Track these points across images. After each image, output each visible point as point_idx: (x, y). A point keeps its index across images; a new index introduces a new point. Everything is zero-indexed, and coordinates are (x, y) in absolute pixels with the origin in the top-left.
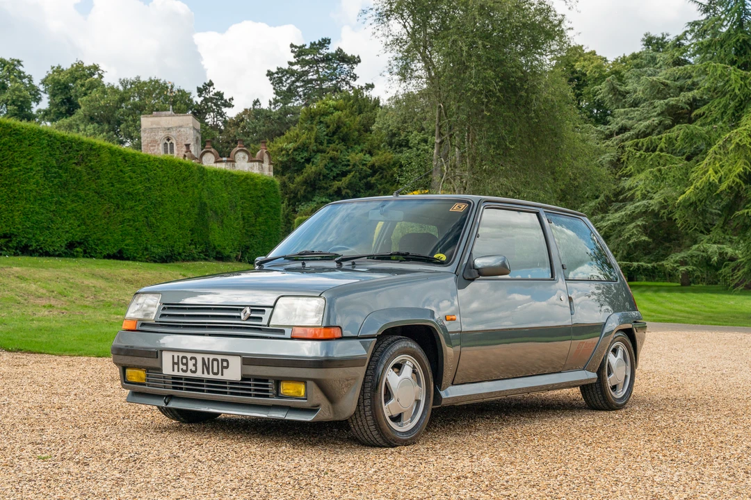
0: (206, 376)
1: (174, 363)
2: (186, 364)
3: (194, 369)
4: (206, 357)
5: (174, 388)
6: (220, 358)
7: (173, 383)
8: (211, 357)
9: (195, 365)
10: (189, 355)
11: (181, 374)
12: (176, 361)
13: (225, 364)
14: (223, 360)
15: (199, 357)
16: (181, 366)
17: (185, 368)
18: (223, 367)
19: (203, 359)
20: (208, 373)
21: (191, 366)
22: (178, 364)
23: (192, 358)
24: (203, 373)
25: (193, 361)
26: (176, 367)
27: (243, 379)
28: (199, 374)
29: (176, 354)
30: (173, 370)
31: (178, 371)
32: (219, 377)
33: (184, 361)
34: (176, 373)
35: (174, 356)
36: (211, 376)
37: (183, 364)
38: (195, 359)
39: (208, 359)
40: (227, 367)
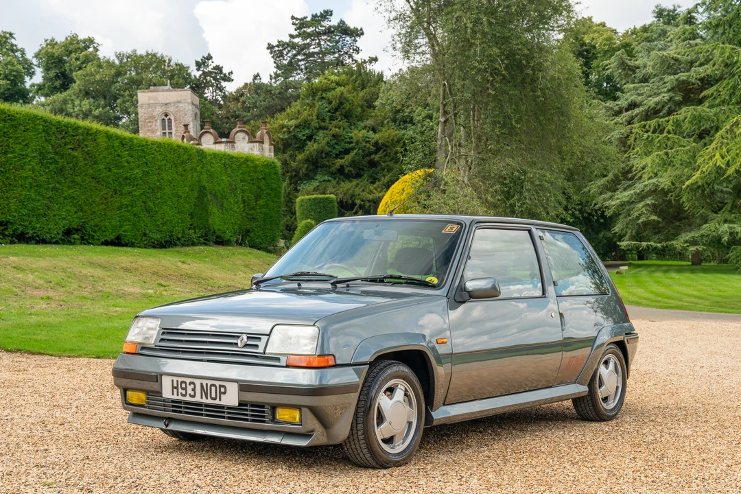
0: (204, 400)
1: (173, 387)
2: (185, 389)
3: (192, 393)
4: (204, 382)
5: (174, 411)
6: (218, 383)
7: (173, 406)
8: (210, 382)
9: (194, 390)
10: (188, 380)
11: (180, 398)
12: (175, 385)
13: (223, 390)
14: (220, 386)
15: (198, 382)
16: (180, 391)
17: (184, 392)
18: (221, 393)
19: (202, 384)
20: (207, 398)
21: (190, 388)
22: (177, 388)
23: (190, 383)
24: (202, 398)
25: (192, 386)
26: (175, 391)
27: (240, 404)
28: (198, 399)
29: (175, 379)
30: (173, 394)
31: (178, 395)
32: (217, 402)
33: (183, 385)
34: (175, 397)
35: (173, 381)
36: (210, 401)
37: (183, 389)
38: (193, 383)
39: (207, 384)
40: (225, 393)
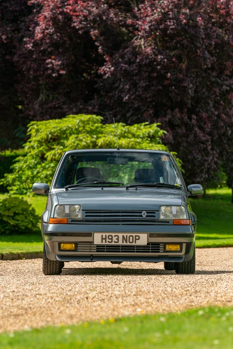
0: (125, 243)
1: (102, 239)
2: (112, 239)
3: (117, 241)
4: (125, 235)
5: (97, 251)
9: (118, 239)
10: (113, 235)
11: (107, 243)
12: (104, 237)
14: (136, 236)
15: (120, 235)
16: (108, 240)
17: (110, 241)
18: (136, 239)
19: (123, 236)
20: (127, 242)
21: (115, 239)
22: (105, 239)
23: (115, 236)
24: (123, 242)
25: (117, 237)
26: (104, 241)
27: (148, 244)
28: (120, 243)
30: (102, 242)
32: (134, 244)
33: (110, 237)
34: (104, 243)
35: (102, 236)
36: (128, 244)
37: (109, 239)
38: (118, 236)
39: (127, 236)
40: (139, 239)
